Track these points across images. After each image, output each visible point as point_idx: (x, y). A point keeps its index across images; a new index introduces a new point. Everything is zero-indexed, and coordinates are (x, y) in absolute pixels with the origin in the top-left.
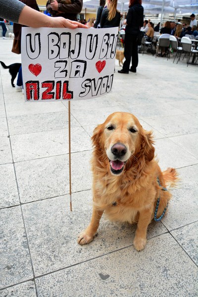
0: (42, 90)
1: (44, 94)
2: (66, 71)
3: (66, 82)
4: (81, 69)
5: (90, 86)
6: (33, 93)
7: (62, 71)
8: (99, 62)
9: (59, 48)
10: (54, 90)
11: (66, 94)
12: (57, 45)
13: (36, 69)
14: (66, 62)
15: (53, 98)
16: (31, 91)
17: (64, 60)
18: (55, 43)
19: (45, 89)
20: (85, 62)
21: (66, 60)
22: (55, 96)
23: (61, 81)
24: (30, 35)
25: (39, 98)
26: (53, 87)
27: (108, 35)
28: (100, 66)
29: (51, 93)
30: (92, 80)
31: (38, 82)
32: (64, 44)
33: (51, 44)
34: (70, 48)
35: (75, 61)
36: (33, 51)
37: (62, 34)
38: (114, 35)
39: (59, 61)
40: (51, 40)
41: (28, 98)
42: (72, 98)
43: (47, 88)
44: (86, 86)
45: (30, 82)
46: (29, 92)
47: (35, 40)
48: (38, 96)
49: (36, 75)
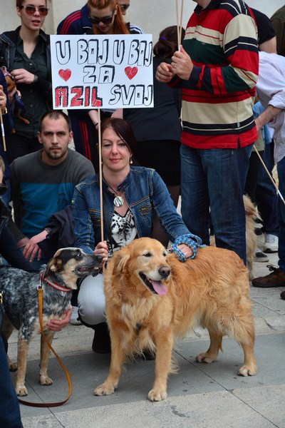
0: (71, 96)
1: (73, 100)
2: (95, 76)
3: (95, 88)
4: (110, 75)
5: (120, 93)
6: (62, 99)
7: (91, 76)
8: (128, 68)
9: (88, 54)
10: (83, 96)
11: (95, 101)
12: (85, 51)
13: (66, 74)
14: (94, 67)
15: (82, 104)
16: (60, 97)
17: (92, 65)
18: (84, 49)
19: (74, 95)
20: (113, 67)
21: (94, 65)
22: (84, 102)
23: (90, 86)
24: (60, 42)
25: (67, 105)
26: (82, 93)
27: (137, 41)
28: (131, 72)
29: (80, 99)
30: (122, 86)
31: (67, 87)
32: (93, 50)
33: (80, 49)
34: (98, 54)
35: (103, 66)
36: (63, 57)
37: (91, 40)
38: (145, 42)
39: (88, 66)
40: (80, 46)
41: (57, 105)
42: (102, 105)
43: (76, 94)
44: (116, 92)
45: (60, 87)
46: (58, 98)
47: (65, 47)
48: (67, 103)
49: (66, 80)
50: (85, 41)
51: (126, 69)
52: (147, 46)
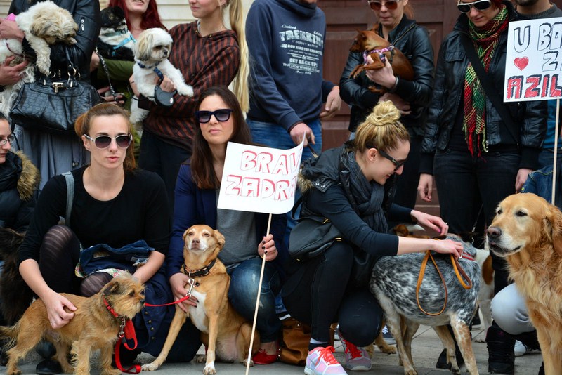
0: (526, 86)
1: (528, 90)
2: (557, 63)
3: (556, 76)
6: (514, 90)
7: (552, 63)
9: (551, 38)
10: (540, 86)
11: (555, 90)
12: (548, 35)
13: (522, 63)
14: (557, 52)
15: (538, 95)
16: (513, 88)
17: (555, 50)
18: (547, 33)
19: (530, 85)
21: (557, 50)
22: (540, 93)
23: (549, 75)
24: (519, 29)
25: (521, 96)
26: (540, 82)
29: (536, 89)
31: (522, 77)
32: (557, 33)
33: (542, 34)
36: (520, 44)
37: (555, 23)
39: (550, 52)
40: (542, 31)
41: (508, 97)
43: (532, 84)
45: (513, 77)
46: (511, 89)
47: (524, 33)
48: (521, 94)
49: (521, 69)
50: (549, 25)
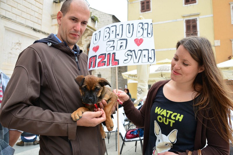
0: (98, 60)
1: (99, 63)
2: (114, 47)
3: (114, 54)
4: (124, 44)
5: (131, 55)
6: (92, 64)
7: (111, 47)
8: (137, 39)
10: (106, 60)
11: (114, 62)
12: (108, 33)
13: (96, 49)
14: (114, 41)
15: (105, 65)
16: (92, 62)
17: (112, 40)
18: (107, 32)
19: (100, 59)
20: (126, 40)
22: (106, 64)
23: (110, 53)
24: (96, 34)
25: (95, 66)
26: (105, 58)
27: (142, 23)
28: (139, 42)
29: (104, 62)
30: (133, 51)
31: (96, 56)
32: (113, 31)
33: (105, 33)
34: (116, 33)
35: (119, 40)
36: (96, 40)
37: (112, 27)
38: (148, 23)
39: (109, 41)
41: (89, 68)
42: (118, 64)
43: (101, 59)
44: (128, 55)
45: (92, 57)
47: (98, 35)
48: (95, 65)
49: (96, 52)
50: (109, 28)
51: (135, 40)
52: (149, 26)
